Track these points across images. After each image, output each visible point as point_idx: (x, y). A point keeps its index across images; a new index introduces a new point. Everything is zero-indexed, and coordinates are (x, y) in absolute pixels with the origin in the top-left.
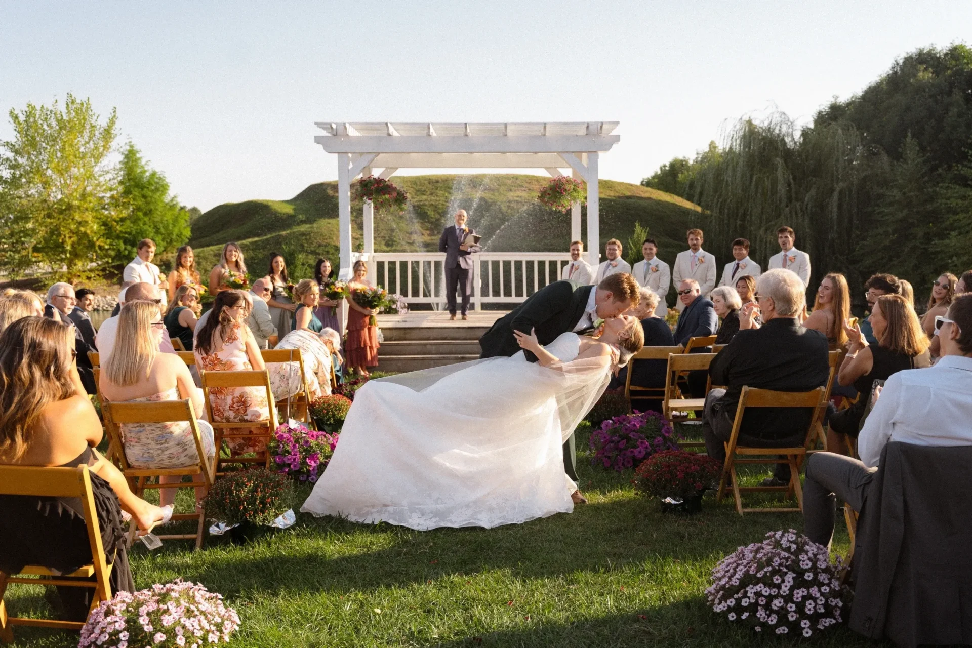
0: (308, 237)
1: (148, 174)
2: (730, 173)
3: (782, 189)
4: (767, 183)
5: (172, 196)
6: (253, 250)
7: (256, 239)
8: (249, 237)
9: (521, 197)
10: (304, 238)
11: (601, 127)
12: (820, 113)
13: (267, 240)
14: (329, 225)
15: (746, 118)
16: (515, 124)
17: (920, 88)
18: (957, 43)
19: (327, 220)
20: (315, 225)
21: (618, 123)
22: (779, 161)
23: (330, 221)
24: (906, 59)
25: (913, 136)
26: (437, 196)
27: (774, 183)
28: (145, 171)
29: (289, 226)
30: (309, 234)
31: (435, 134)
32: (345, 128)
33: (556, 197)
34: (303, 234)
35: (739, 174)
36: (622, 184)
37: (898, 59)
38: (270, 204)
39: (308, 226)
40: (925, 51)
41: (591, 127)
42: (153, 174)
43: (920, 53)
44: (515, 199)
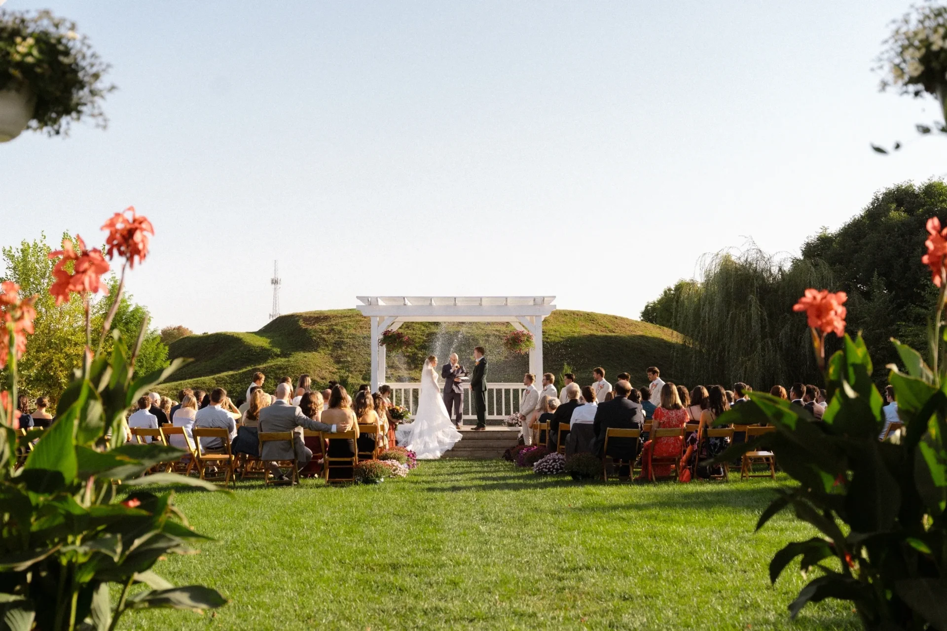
0: (285, 371)
1: (131, 309)
2: (707, 309)
3: (755, 325)
4: (743, 319)
5: (152, 330)
6: (231, 383)
7: (231, 373)
8: (223, 371)
9: (499, 331)
10: (281, 372)
11: (543, 300)
12: (808, 245)
13: (244, 373)
14: (306, 359)
15: (724, 253)
16: (488, 297)
17: (890, 228)
18: (935, 180)
19: (302, 354)
20: (291, 359)
21: (554, 297)
22: (753, 298)
23: (306, 354)
24: (885, 194)
25: (879, 275)
26: (413, 329)
27: (749, 319)
28: (128, 306)
29: (265, 360)
30: (286, 368)
31: (434, 304)
32: (377, 301)
33: (515, 345)
34: (280, 368)
35: (716, 310)
36: (605, 316)
37: (879, 194)
38: (241, 336)
39: (283, 360)
40: (903, 188)
41: (536, 299)
42: (137, 309)
43: (899, 189)
44: (494, 332)
